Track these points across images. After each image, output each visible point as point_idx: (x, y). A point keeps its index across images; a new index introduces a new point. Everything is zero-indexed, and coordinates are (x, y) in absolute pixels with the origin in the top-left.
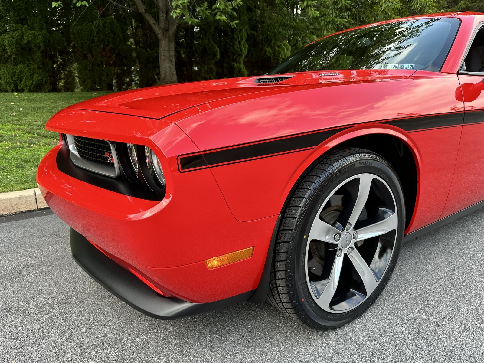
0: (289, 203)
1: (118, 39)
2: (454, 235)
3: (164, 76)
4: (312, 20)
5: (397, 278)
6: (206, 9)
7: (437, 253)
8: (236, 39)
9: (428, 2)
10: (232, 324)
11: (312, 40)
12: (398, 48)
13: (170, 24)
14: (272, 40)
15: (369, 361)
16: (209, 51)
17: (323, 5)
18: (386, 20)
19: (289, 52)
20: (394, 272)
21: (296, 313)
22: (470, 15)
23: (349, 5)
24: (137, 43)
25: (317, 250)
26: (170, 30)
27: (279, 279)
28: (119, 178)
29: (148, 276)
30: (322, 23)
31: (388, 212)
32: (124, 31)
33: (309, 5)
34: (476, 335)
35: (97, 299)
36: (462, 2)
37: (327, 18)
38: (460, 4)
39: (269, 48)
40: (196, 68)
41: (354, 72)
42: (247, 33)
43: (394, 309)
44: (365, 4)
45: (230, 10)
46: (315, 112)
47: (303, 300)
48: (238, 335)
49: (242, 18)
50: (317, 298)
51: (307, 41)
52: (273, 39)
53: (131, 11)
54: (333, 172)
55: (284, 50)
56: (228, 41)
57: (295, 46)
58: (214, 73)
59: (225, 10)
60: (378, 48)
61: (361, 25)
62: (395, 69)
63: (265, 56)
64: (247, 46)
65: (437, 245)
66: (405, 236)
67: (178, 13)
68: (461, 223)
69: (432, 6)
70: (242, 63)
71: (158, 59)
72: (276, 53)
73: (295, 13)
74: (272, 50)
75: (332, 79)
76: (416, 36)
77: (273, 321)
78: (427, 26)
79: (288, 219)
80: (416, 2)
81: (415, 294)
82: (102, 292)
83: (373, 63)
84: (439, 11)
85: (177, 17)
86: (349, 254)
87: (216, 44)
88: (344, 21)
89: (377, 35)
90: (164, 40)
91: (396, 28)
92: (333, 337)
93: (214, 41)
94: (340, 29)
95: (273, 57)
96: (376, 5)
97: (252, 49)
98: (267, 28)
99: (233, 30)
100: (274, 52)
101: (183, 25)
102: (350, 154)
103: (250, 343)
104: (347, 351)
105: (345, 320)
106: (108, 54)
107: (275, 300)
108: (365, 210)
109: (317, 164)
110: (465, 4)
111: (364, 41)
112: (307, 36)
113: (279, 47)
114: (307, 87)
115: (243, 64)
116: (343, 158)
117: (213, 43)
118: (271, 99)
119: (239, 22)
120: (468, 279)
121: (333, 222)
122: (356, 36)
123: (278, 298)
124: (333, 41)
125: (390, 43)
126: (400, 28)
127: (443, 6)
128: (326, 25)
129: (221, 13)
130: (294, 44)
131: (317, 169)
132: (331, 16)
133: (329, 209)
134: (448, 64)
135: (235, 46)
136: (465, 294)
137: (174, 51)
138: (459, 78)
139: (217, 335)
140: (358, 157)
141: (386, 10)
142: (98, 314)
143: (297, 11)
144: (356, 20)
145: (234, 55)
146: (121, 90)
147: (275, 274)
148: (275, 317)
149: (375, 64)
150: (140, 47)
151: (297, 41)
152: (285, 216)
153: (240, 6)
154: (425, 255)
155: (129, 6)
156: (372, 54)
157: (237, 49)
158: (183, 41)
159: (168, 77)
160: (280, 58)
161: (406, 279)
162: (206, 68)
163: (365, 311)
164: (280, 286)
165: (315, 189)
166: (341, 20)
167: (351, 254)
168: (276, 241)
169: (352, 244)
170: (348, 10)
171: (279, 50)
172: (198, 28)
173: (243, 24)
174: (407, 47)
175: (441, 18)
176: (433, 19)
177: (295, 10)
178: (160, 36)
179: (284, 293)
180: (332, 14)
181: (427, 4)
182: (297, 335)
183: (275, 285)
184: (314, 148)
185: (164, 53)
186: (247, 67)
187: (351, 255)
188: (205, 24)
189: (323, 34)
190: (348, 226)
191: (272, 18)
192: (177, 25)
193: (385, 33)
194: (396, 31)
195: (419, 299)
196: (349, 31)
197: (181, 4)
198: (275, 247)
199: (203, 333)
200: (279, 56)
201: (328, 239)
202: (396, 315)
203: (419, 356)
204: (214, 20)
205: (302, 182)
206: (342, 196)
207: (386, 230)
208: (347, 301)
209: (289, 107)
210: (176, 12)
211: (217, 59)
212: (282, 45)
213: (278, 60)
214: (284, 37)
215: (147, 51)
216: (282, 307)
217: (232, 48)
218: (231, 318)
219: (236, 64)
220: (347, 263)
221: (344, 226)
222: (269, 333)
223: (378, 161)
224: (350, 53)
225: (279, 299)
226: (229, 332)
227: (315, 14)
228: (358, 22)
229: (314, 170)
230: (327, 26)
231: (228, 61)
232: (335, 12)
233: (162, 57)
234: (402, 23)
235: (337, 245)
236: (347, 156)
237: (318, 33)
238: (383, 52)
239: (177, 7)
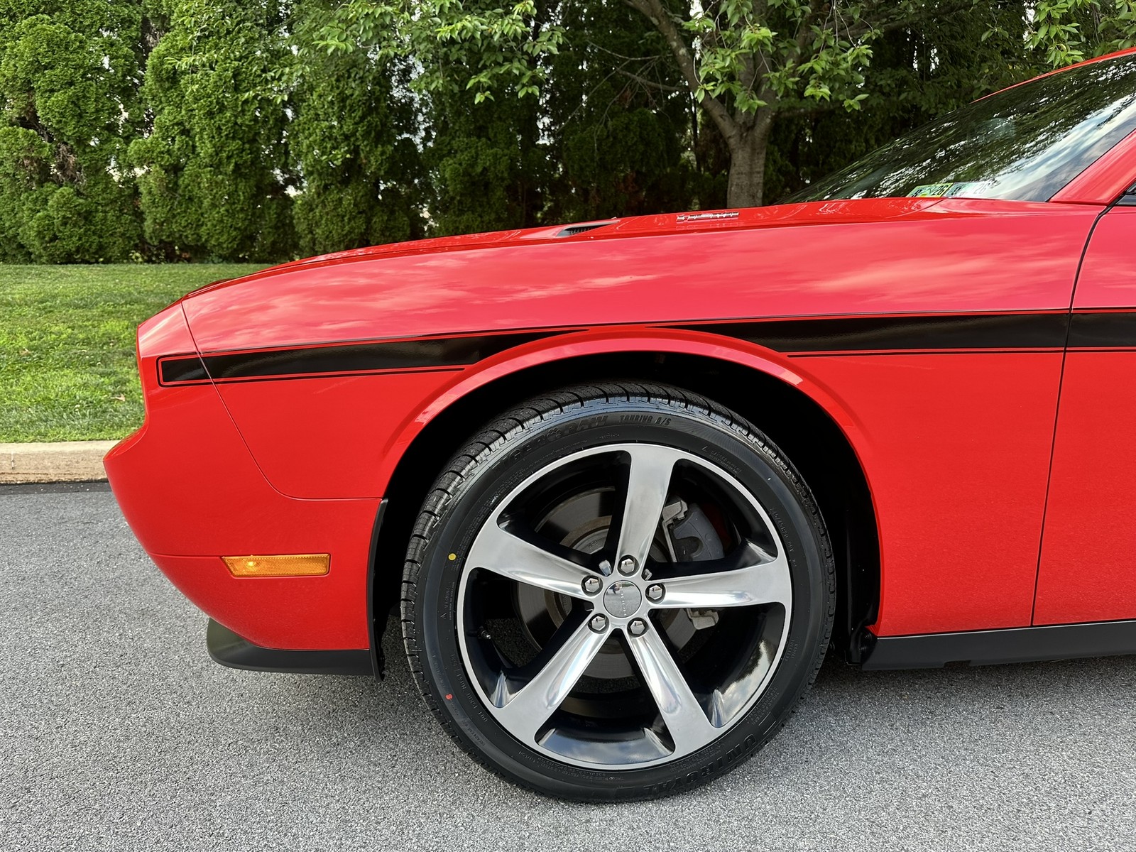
1: (654, 154)
26: (756, 127)
45: (842, 73)
47: (448, 697)
50: (498, 707)
54: (538, 428)
59: (830, 73)
86: (632, 635)
90: (740, 151)
101: (787, 114)
106: (630, 189)
137: (762, 175)
140: (620, 403)
167: (645, 637)
169: (642, 613)
178: (733, 142)
184: (462, 369)
185: (740, 178)
187: (642, 639)
192: (774, 114)
223: (693, 420)
233: (733, 188)
236: (589, 398)
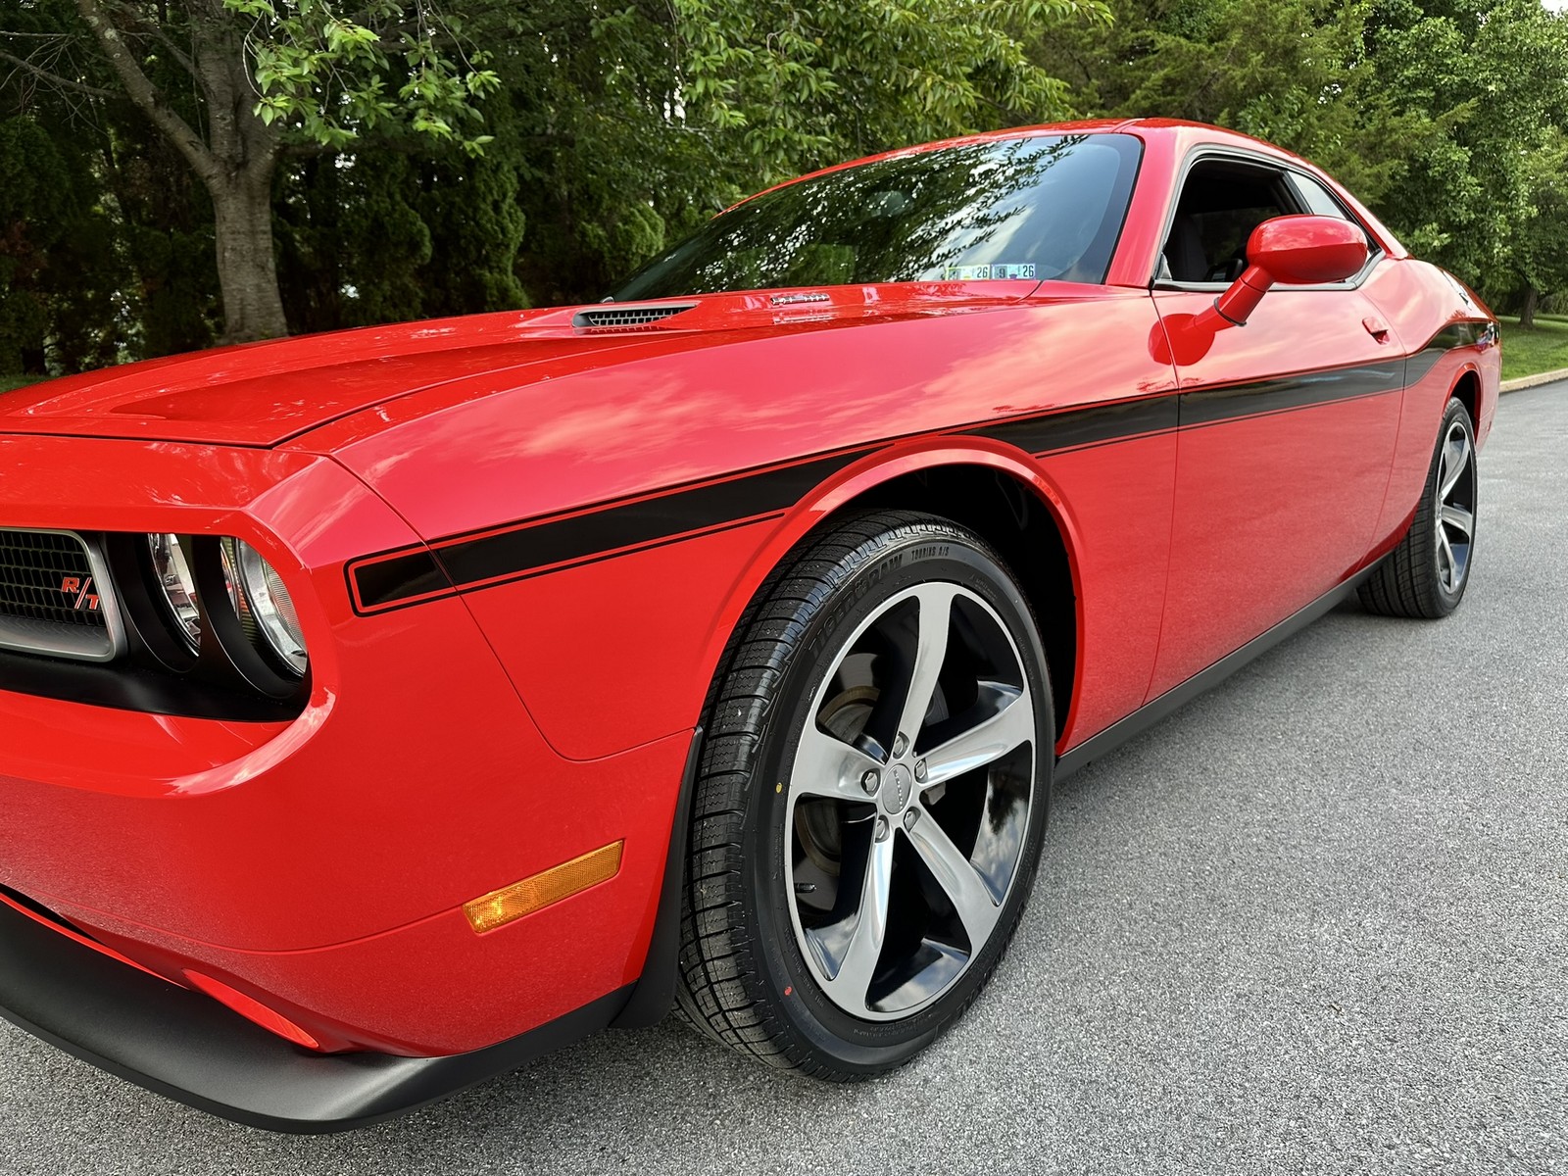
0: (721, 688)
1: (56, 194)
2: (1188, 746)
3: (237, 317)
4: (722, 138)
5: (1049, 890)
6: (378, 99)
7: (1150, 805)
8: (484, 193)
9: (1050, 90)
10: (560, 1115)
11: (729, 200)
12: (982, 222)
13: (249, 144)
14: (600, 196)
15: (1000, 1151)
16: (393, 233)
17: (752, 93)
18: (939, 139)
19: (661, 236)
20: (1039, 873)
21: (770, 1036)
22: (1164, 126)
23: (831, 92)
24: (129, 207)
25: (816, 831)
26: (250, 165)
27: (708, 936)
28: (126, 661)
29: (261, 984)
30: (757, 147)
31: (1005, 693)
32: (79, 169)
33: (712, 91)
34: (1278, 1020)
35: (54, 1114)
36: (1138, 92)
37: (770, 131)
38: (1133, 96)
39: (596, 224)
40: (351, 291)
41: (870, 291)
42: (520, 177)
43: (1053, 985)
44: (876, 92)
45: (458, 104)
46: (756, 410)
47: (787, 992)
48: (586, 1145)
49: (499, 129)
50: (830, 980)
51: (714, 202)
52: (607, 197)
53: (102, 100)
54: (842, 583)
55: (643, 230)
56: (457, 199)
57: (676, 218)
58: (417, 304)
59: (442, 103)
60: (927, 220)
61: (869, 154)
62: (982, 278)
63: (584, 250)
64: (522, 217)
65: (1146, 781)
66: (1057, 760)
67: (281, 108)
68: (1203, 711)
69: (1063, 102)
70: (510, 269)
71: (215, 262)
72: (620, 239)
73: (667, 114)
74: (605, 229)
75: (808, 312)
76: (1028, 184)
77: (697, 1082)
78: (1055, 157)
79: (723, 740)
80: (1017, 89)
81: (1105, 928)
82: (72, 1085)
83: (916, 266)
84: (1082, 117)
85: (275, 122)
86: (909, 831)
87: (417, 211)
88: (819, 142)
89: (920, 185)
90: (230, 199)
91: (971, 161)
92: (885, 1099)
93: (411, 200)
94: (809, 166)
95: (610, 252)
96: (907, 96)
97: (539, 226)
98: (581, 159)
99: (471, 165)
100: (612, 237)
101: (297, 150)
102: (884, 527)
103: (630, 1166)
104: (933, 1132)
105: (919, 1038)
106: (19, 248)
107: (699, 1008)
108: (940, 692)
109: (794, 565)
110: (1146, 97)
111: (882, 203)
112: (712, 187)
113: (626, 220)
114: (727, 337)
115: (514, 273)
116: (866, 541)
117: (407, 207)
118: (623, 375)
119: (493, 140)
120: (1240, 867)
121: (855, 737)
122: (861, 185)
123: (709, 999)
124: (793, 201)
125: (959, 207)
126: (981, 163)
127: (1089, 103)
128: (769, 153)
129: (430, 110)
130: (674, 211)
131: (797, 578)
132: (780, 125)
133: (838, 699)
134: (1122, 262)
135: (481, 218)
136: (1236, 911)
137: (270, 236)
138: (1156, 300)
139: (515, 1158)
140: (907, 536)
141: (937, 112)
142: (64, 1167)
143: (672, 111)
144: (855, 140)
145: (480, 245)
146: (79, 372)
147: (694, 921)
148: (702, 1067)
149: (921, 271)
150: (141, 222)
151: (683, 202)
152: (714, 732)
153: (491, 90)
154: (1120, 815)
155: (92, 81)
156: (909, 239)
157: (489, 226)
158: (299, 201)
159: (255, 322)
160: (633, 254)
161: (1074, 890)
162: (386, 286)
163: (973, 1001)
164: (713, 960)
165: (795, 640)
166: (812, 138)
167: (915, 829)
168: (692, 814)
169: (914, 800)
170: (828, 108)
171: (626, 231)
172: (349, 160)
173: (503, 148)
174: (1006, 217)
175: (1089, 135)
176: (1069, 138)
177: (667, 106)
178: (215, 184)
179: (728, 980)
180: (785, 121)
181: (1046, 96)
182: (776, 1112)
183: (696, 959)
184: (783, 514)
185: (235, 240)
186: (526, 283)
187: (914, 833)
188: (375, 148)
189: (763, 180)
190: (898, 745)
191: (598, 131)
192: (277, 147)
193: (941, 176)
194: (973, 171)
195: (1119, 943)
196: (837, 172)
197: (288, 78)
198: (691, 833)
199: (464, 1163)
200: (630, 249)
201: (845, 787)
202: (1061, 1001)
203: (1136, 1109)
204: (406, 133)
205: (754, 619)
206: (873, 656)
207: (1005, 747)
208: (918, 976)
209: (678, 398)
210: (272, 107)
211: (423, 258)
212: (637, 213)
213: (627, 261)
214: (640, 187)
215: (171, 235)
216: (724, 1025)
217: (472, 223)
218: (555, 1096)
219: (491, 273)
220: (907, 859)
221: (888, 747)
222: (687, 1122)
223: (964, 545)
224: (848, 238)
225: (711, 1004)
226: (553, 1143)
227: (732, 120)
228: (860, 145)
229: (787, 582)
230: (773, 156)
231: (463, 264)
232: (791, 114)
233: (226, 255)
234: (986, 148)
235: (871, 807)
236: (878, 535)
237: (744, 177)
238: (940, 232)
239: (276, 87)
